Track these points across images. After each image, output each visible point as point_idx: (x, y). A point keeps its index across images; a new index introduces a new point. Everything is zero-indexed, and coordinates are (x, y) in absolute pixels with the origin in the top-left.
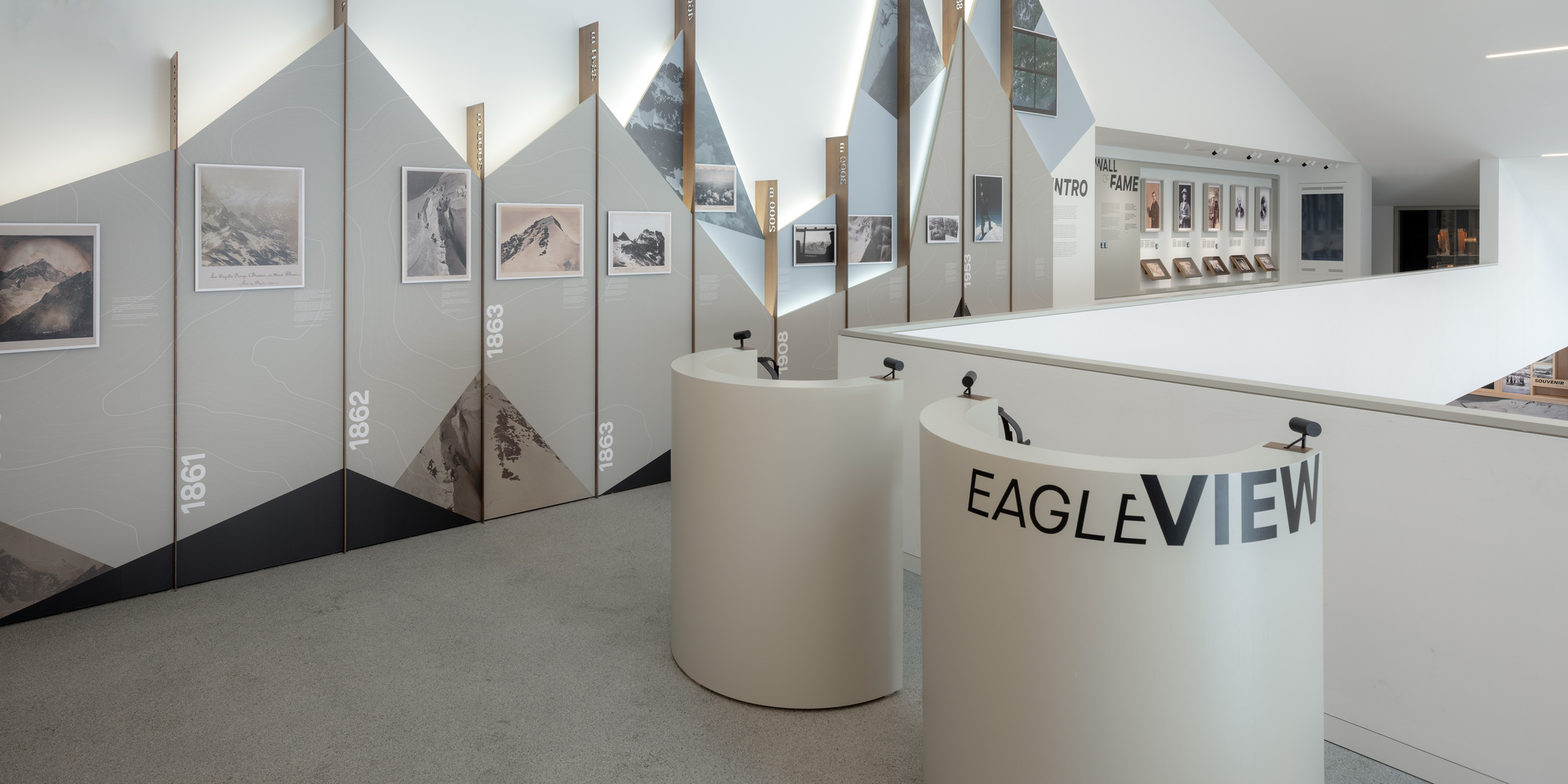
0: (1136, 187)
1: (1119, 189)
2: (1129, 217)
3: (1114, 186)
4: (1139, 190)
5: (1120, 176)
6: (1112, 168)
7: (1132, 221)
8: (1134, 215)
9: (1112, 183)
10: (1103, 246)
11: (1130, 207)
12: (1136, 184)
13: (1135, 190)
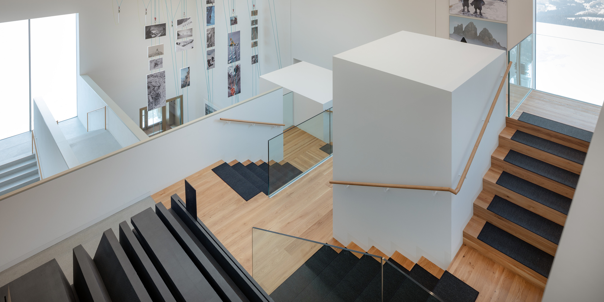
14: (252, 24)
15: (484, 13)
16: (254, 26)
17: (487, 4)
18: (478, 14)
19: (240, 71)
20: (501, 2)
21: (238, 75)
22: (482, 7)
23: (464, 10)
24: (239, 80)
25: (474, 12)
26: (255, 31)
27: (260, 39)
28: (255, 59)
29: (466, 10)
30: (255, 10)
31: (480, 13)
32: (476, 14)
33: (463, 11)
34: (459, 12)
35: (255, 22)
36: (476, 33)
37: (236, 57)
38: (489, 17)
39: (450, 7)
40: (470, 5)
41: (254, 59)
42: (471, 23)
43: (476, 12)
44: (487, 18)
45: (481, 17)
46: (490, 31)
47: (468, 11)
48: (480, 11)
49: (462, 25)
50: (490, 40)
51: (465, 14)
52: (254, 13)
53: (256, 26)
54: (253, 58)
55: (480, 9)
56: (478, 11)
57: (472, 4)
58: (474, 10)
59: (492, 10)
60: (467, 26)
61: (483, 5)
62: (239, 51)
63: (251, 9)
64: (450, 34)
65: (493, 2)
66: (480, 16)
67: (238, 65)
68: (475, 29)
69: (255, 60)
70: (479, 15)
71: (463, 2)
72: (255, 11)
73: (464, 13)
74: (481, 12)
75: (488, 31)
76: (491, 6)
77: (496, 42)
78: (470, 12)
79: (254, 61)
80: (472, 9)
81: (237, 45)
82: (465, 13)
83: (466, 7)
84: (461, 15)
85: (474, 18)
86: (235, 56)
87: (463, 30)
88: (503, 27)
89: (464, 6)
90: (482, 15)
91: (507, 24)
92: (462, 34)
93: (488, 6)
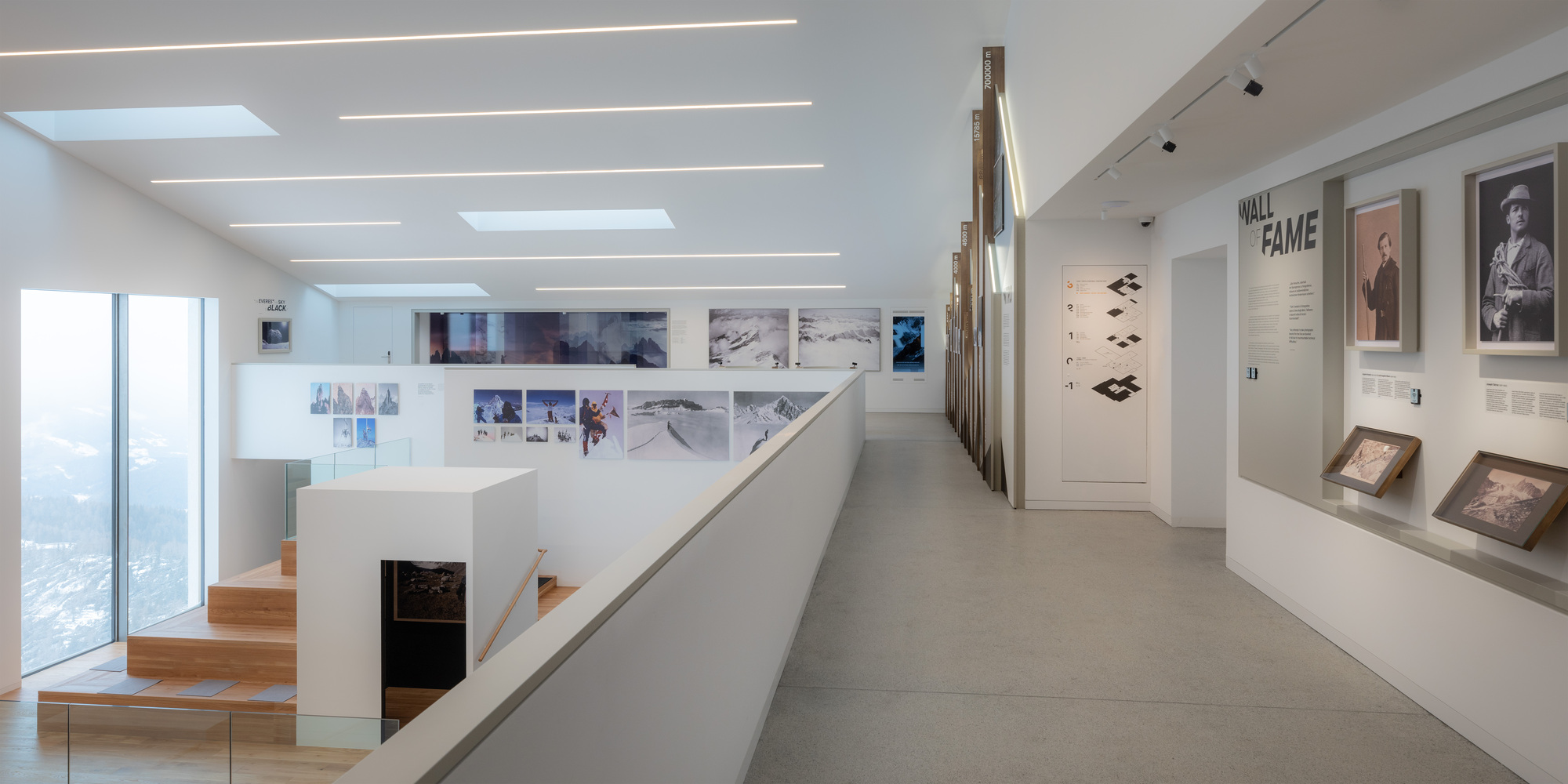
0: (1312, 237)
1: (1277, 253)
2: (1299, 311)
3: (1269, 249)
4: (1319, 245)
5: (1279, 224)
6: (1265, 212)
7: (1302, 323)
8: (1307, 308)
9: (1266, 243)
10: (1254, 374)
11: (1300, 288)
12: (1311, 230)
13: (1310, 245)
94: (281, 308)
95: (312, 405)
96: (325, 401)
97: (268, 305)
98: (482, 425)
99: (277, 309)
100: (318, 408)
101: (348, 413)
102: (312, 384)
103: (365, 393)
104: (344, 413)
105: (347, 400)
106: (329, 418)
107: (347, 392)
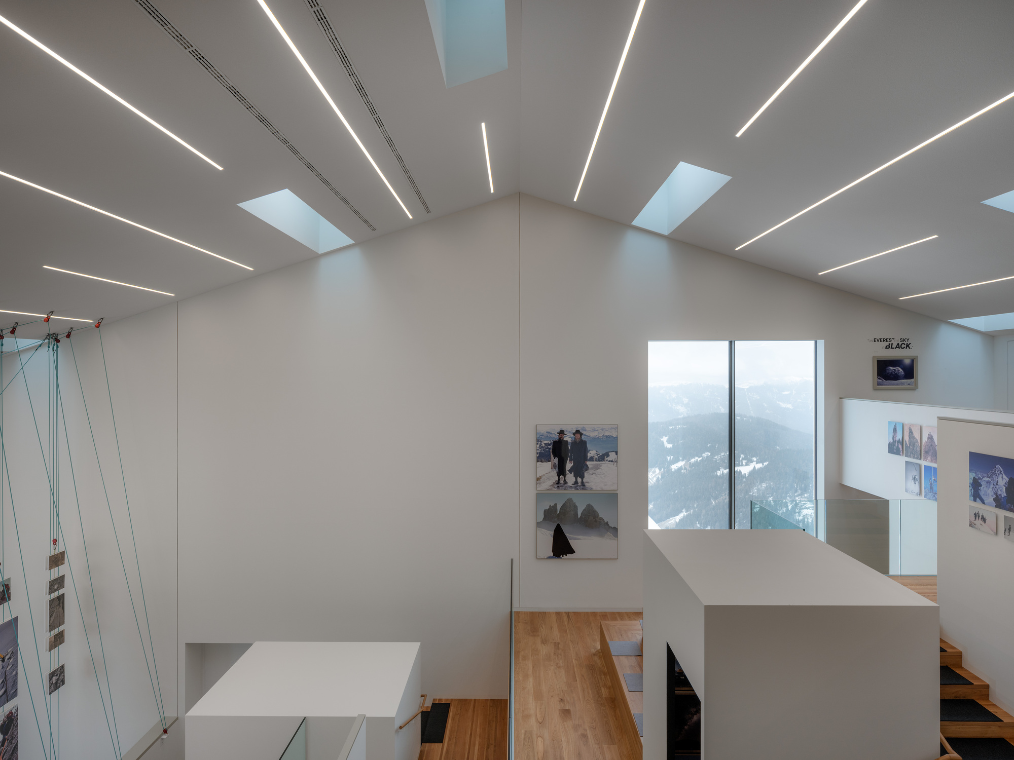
14: (51, 590)
15: (588, 483)
16: (54, 595)
17: (592, 468)
18: (579, 484)
19: (17, 726)
20: (610, 463)
21: (12, 739)
22: (585, 473)
23: (558, 482)
24: (13, 751)
25: (573, 483)
26: (57, 607)
27: (72, 624)
28: (57, 677)
29: (562, 482)
30: (57, 552)
31: (582, 482)
32: (576, 485)
33: (557, 484)
34: (551, 486)
35: (57, 583)
36: (576, 514)
37: (5, 692)
38: (594, 488)
39: (538, 479)
40: (567, 472)
41: (54, 679)
42: (570, 501)
43: (576, 482)
44: (591, 489)
45: (583, 489)
46: (595, 508)
47: (565, 482)
48: (582, 480)
49: (556, 504)
50: (596, 521)
51: (561, 488)
52: (56, 560)
53: (61, 592)
54: (53, 676)
55: (582, 477)
56: (579, 480)
57: (570, 471)
58: (574, 479)
59: (598, 476)
60: (564, 505)
61: (586, 470)
62: (14, 673)
63: (49, 551)
64: (538, 523)
65: (599, 465)
66: (582, 487)
67: (11, 713)
68: (576, 507)
69: (57, 680)
70: (580, 486)
71: (557, 470)
72: (57, 555)
73: (558, 487)
74: (584, 481)
75: (592, 507)
76: (597, 471)
77: (604, 522)
78: (567, 483)
79: (56, 683)
80: (570, 478)
81: (10, 658)
82: (561, 486)
83: (561, 476)
84: (555, 491)
85: (573, 491)
86: (3, 690)
87: (558, 512)
88: (612, 498)
89: (559, 476)
90: (584, 485)
91: (617, 494)
92: (556, 519)
93: (593, 471)
94: (903, 346)
95: (889, 444)
96: (899, 441)
97: (887, 344)
98: (978, 505)
99: (898, 346)
100: (895, 448)
101: (917, 458)
102: (890, 422)
103: (931, 438)
104: (914, 458)
105: (916, 444)
106: (901, 460)
107: (917, 435)
